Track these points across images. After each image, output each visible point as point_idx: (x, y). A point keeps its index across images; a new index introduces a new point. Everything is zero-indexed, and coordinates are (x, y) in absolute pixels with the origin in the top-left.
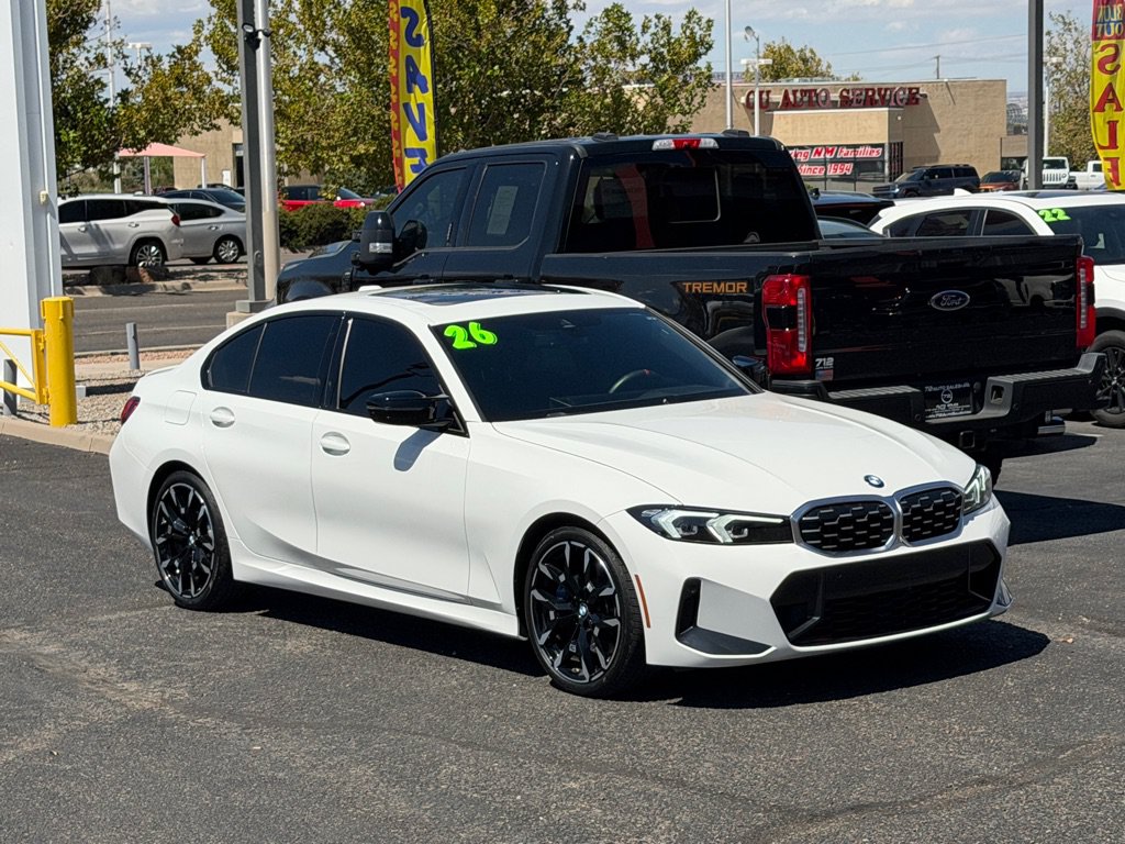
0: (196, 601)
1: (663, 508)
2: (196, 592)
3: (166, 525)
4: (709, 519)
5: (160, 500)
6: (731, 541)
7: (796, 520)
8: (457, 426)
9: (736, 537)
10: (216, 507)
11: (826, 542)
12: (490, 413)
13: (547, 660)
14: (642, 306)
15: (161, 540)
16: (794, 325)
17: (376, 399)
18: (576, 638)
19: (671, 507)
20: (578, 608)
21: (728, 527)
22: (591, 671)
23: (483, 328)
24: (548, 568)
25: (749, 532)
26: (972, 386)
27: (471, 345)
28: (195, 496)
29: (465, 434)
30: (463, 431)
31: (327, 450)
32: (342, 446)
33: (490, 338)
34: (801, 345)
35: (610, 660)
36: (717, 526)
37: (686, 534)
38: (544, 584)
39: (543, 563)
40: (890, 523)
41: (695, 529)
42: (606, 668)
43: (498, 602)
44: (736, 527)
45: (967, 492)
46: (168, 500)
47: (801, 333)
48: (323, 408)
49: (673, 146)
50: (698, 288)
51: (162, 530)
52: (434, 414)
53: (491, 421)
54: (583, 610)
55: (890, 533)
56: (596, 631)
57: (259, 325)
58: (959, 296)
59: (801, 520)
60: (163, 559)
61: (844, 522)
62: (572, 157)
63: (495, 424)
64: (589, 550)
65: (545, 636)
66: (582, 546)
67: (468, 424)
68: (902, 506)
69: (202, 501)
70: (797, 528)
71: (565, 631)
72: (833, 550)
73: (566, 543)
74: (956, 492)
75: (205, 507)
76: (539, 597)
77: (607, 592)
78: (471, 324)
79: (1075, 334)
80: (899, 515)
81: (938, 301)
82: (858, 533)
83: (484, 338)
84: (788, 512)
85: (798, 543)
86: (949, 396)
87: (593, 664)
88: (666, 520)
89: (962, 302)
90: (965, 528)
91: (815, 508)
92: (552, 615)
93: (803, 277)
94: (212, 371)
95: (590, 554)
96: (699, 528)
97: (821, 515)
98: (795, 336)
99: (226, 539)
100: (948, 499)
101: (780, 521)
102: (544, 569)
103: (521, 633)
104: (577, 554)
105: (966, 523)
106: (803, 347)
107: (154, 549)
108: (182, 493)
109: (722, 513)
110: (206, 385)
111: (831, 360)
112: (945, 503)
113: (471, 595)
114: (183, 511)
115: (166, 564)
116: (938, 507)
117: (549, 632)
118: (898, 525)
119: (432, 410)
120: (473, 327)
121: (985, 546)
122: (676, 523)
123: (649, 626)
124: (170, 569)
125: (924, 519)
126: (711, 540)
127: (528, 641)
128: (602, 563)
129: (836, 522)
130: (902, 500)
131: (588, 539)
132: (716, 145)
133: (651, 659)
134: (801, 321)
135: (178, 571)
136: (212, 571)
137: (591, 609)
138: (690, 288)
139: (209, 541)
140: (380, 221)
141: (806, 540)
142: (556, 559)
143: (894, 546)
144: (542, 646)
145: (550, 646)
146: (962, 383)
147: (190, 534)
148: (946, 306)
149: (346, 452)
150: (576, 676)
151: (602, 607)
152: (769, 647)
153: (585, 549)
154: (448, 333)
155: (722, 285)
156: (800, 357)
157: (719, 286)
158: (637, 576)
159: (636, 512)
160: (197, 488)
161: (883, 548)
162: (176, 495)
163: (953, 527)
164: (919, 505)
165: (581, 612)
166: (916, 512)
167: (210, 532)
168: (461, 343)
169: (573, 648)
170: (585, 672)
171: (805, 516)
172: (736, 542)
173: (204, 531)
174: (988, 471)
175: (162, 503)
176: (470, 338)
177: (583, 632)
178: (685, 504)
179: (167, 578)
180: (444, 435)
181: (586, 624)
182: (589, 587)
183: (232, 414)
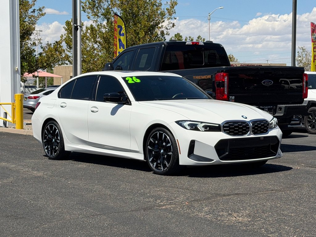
0: (54, 157)
1: (185, 121)
2: (54, 154)
3: (46, 137)
4: (198, 124)
5: (45, 129)
6: (204, 130)
7: (222, 125)
8: (128, 102)
9: (205, 129)
10: (61, 130)
11: (230, 132)
12: (138, 99)
13: (151, 165)
14: (181, 77)
15: (45, 141)
16: (223, 86)
17: (106, 95)
18: (160, 159)
19: (187, 121)
20: (161, 150)
21: (203, 127)
22: (164, 168)
23: (136, 78)
24: (153, 140)
25: (209, 128)
26: (273, 107)
27: (133, 82)
28: (55, 127)
29: (131, 104)
30: (130, 104)
31: (92, 111)
32: (96, 110)
33: (138, 81)
34: (225, 92)
35: (169, 164)
36: (200, 126)
37: (191, 128)
38: (151, 144)
39: (151, 138)
40: (249, 128)
41: (194, 127)
42: (168, 166)
43: (138, 150)
44: (205, 127)
45: (270, 123)
46: (47, 129)
47: (226, 89)
48: (91, 100)
49: (191, 44)
50: (197, 78)
51: (45, 138)
52: (122, 100)
53: (138, 101)
54: (162, 151)
55: (249, 131)
56: (166, 156)
57: (74, 80)
58: (270, 81)
59: (223, 126)
60: (45, 146)
61: (236, 127)
62: (163, 46)
63: (139, 102)
64: (164, 133)
65: (151, 159)
66: (162, 132)
67: (132, 102)
68: (252, 124)
69: (57, 129)
70: (222, 127)
71: (157, 157)
72: (232, 134)
73: (158, 132)
74: (268, 122)
75: (58, 130)
76: (150, 148)
77: (169, 145)
78: (133, 77)
79: (302, 95)
80: (251, 126)
81: (264, 83)
82: (240, 130)
83: (137, 81)
84: (220, 123)
85: (222, 132)
86: (266, 109)
87: (165, 166)
88: (186, 124)
89: (271, 83)
90: (270, 132)
91: (227, 122)
92: (153, 153)
93: (226, 73)
94: (61, 93)
95: (164, 135)
96: (195, 127)
97: (229, 124)
98: (224, 90)
99: (63, 139)
100: (265, 123)
101: (218, 125)
102: (151, 140)
103: (144, 159)
104: (161, 135)
105: (270, 131)
106: (226, 93)
107: (43, 143)
108: (51, 127)
109: (202, 123)
110: (59, 97)
111: (234, 97)
112: (264, 124)
113: (131, 149)
114: (51, 132)
115: (46, 147)
116: (262, 125)
117: (152, 158)
118: (251, 129)
119: (122, 98)
120: (134, 78)
121: (275, 137)
122: (189, 125)
123: (180, 154)
124: (47, 148)
125: (258, 128)
126: (198, 130)
127: (147, 161)
128: (168, 137)
129: (233, 127)
130: (252, 122)
131: (164, 131)
132: (204, 44)
133: (181, 163)
134: (226, 86)
135: (49, 149)
136: (59, 148)
137: (164, 150)
138: (195, 78)
139: (58, 140)
140: (109, 66)
141: (225, 131)
142: (155, 137)
143: (250, 134)
144: (150, 162)
145: (153, 162)
146: (270, 106)
147: (53, 139)
148: (266, 84)
149: (97, 111)
150: (160, 170)
151: (167, 149)
152: (214, 160)
153: (163, 133)
154: (127, 79)
155: (204, 76)
156: (225, 96)
157: (203, 77)
158: (177, 140)
159: (177, 122)
160: (56, 125)
161: (247, 135)
162: (50, 127)
163: (266, 131)
164: (257, 124)
165: (161, 151)
166: (256, 126)
167: (59, 138)
168: (130, 81)
169: (159, 162)
170: (162, 168)
171: (225, 124)
172: (205, 131)
173: (57, 137)
174: (276, 119)
175: (46, 130)
176: (133, 80)
177: (162, 157)
178: (191, 120)
179: (46, 151)
180: (125, 105)
181: (163, 155)
182: (164, 144)
183: (66, 104)
